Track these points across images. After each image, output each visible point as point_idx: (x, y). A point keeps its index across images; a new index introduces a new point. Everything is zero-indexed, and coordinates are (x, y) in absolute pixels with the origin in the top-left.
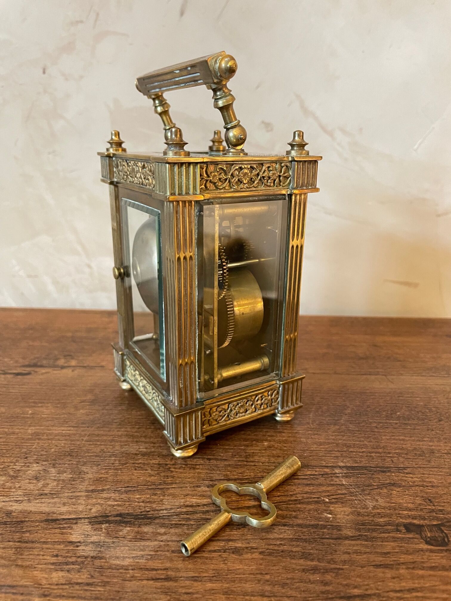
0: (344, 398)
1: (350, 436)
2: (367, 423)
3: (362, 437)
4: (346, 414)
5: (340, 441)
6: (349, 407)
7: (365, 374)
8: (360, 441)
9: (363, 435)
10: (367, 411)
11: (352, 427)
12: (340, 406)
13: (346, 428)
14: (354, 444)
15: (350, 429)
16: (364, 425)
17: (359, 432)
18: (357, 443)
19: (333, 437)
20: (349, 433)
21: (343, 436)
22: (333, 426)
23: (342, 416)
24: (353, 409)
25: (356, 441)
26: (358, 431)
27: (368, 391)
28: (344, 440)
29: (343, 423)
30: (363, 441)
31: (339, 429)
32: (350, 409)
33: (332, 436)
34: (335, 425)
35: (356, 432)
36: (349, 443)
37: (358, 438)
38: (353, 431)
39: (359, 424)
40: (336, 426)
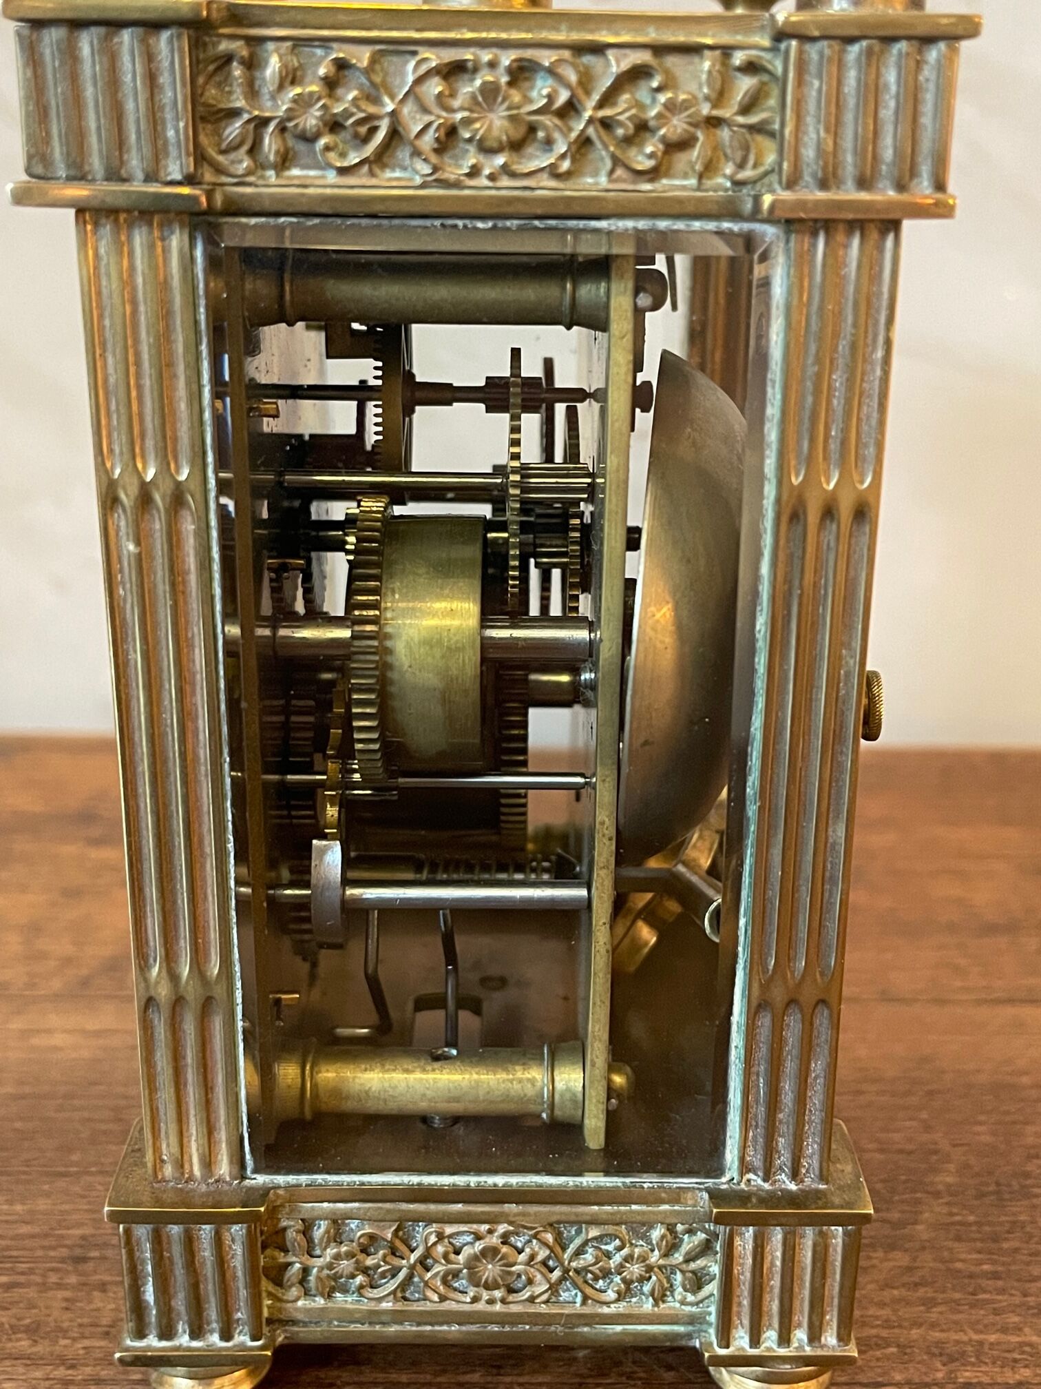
0: (924, 1115)
1: (957, 1302)
2: (1031, 1236)
3: (1013, 1309)
4: (937, 1195)
5: (915, 1333)
6: (947, 1159)
7: (1011, 1001)
8: (1004, 1330)
9: (1017, 1300)
10: (1027, 1175)
11: (966, 1257)
12: (910, 1153)
13: (943, 1261)
14: (981, 1343)
15: (959, 1265)
16: (1016, 1244)
17: (1000, 1283)
18: (993, 1338)
19: (885, 1313)
20: (954, 1289)
21: (929, 1303)
22: (880, 1254)
23: (918, 1202)
24: (967, 1166)
25: (987, 1328)
26: (995, 1276)
27: (1025, 1080)
28: (933, 1326)
29: (925, 1236)
30: (1018, 1329)
31: (910, 1269)
32: (951, 1167)
33: (882, 1305)
34: (892, 1247)
35: (984, 1283)
36: (958, 1342)
37: (996, 1312)
38: (971, 1276)
39: (995, 1240)
40: (897, 1254)
